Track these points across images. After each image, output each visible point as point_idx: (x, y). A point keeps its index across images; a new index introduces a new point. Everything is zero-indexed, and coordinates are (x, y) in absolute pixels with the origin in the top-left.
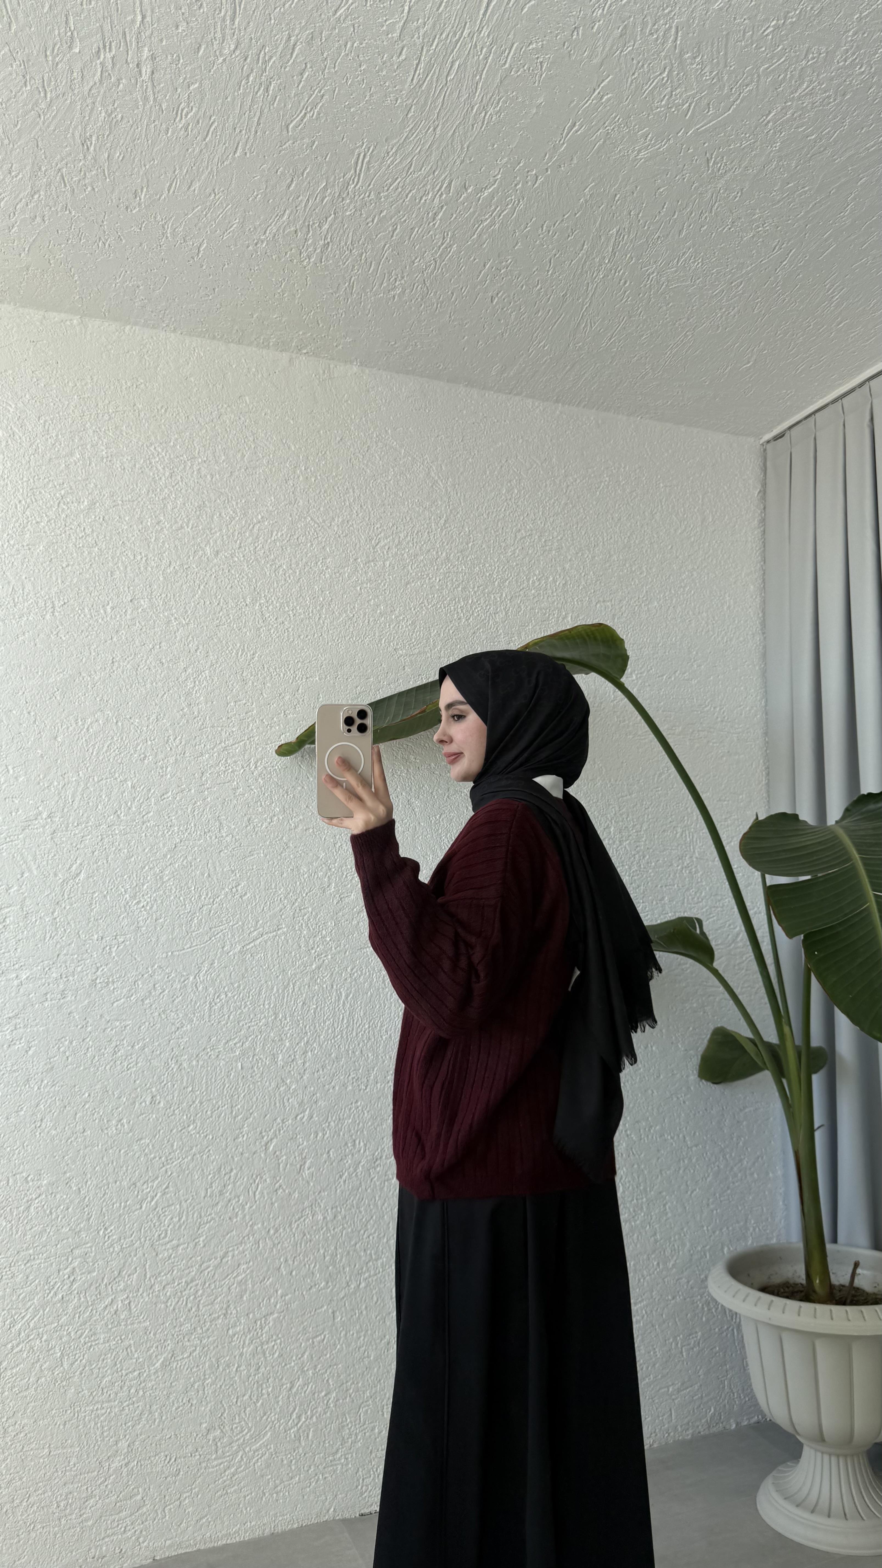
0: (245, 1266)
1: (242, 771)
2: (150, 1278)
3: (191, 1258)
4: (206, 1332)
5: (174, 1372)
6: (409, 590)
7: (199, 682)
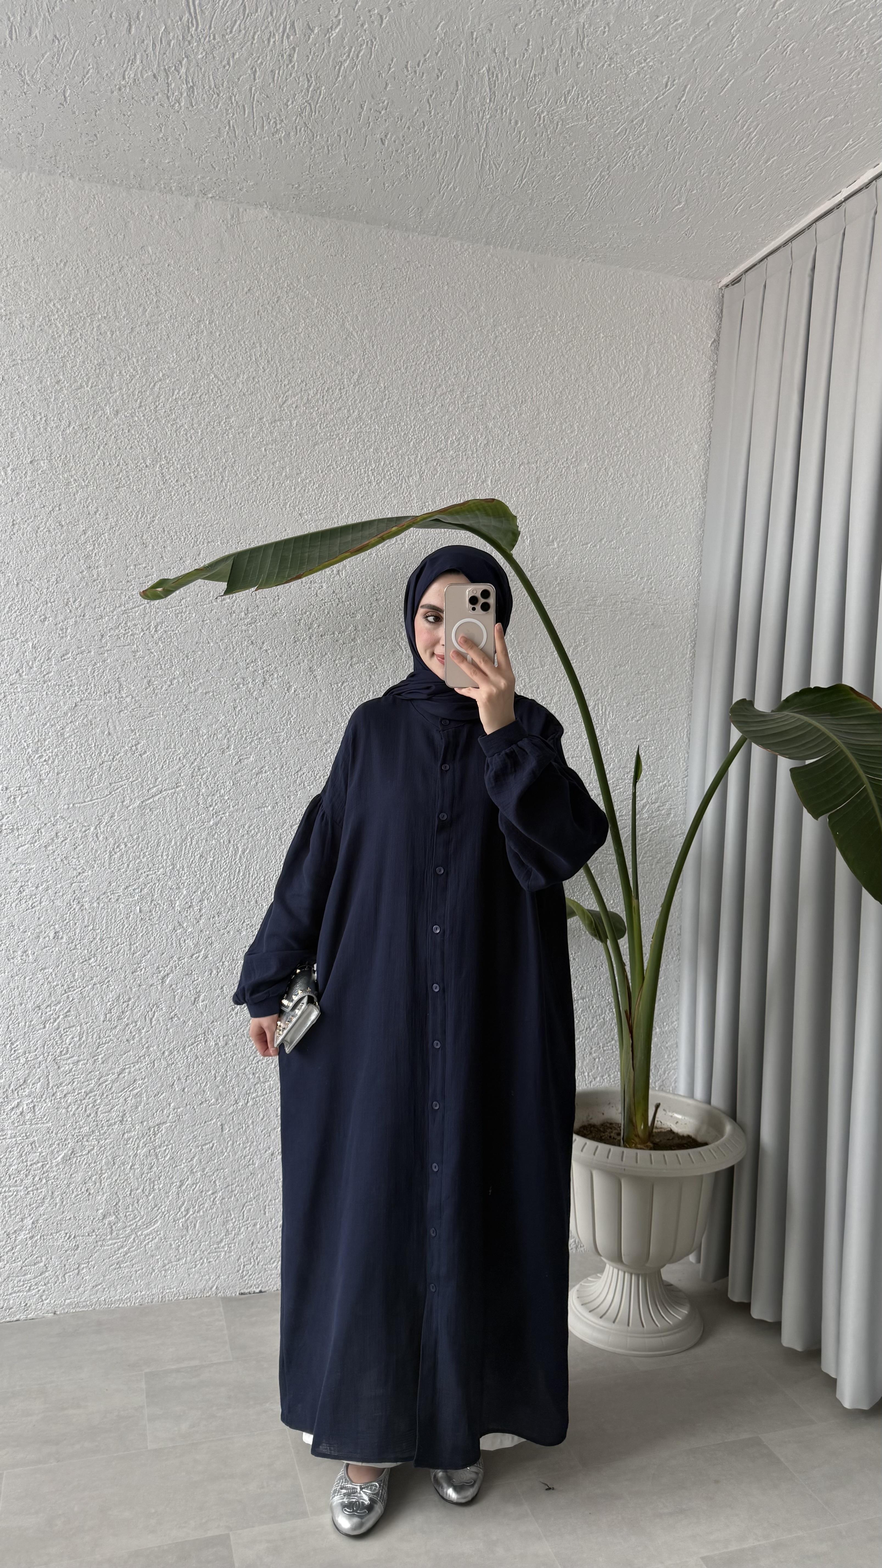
0: (140, 1082)
1: (142, 634)
2: (52, 1087)
3: (90, 1073)
4: (103, 1135)
5: (74, 1166)
6: (317, 451)
7: (99, 544)
